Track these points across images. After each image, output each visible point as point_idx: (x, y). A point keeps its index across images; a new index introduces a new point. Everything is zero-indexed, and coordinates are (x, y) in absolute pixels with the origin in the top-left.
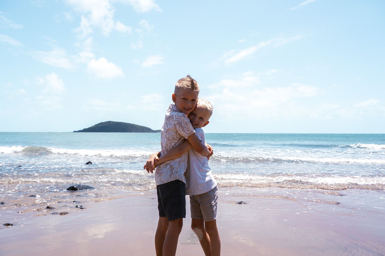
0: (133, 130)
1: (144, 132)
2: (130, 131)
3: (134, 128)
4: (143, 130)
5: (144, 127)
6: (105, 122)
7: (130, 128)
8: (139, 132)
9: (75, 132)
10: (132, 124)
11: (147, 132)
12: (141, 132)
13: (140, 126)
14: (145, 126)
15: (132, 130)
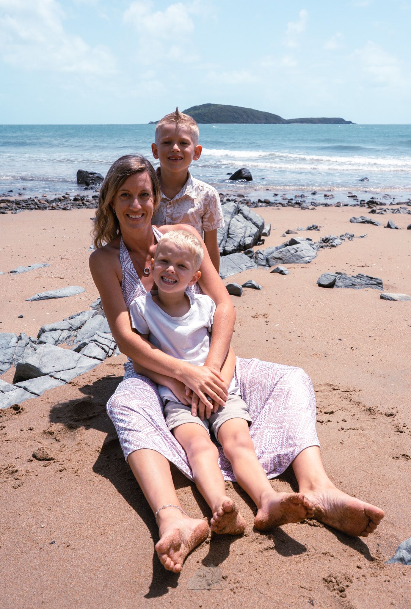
0: (249, 120)
1: (270, 123)
2: (245, 121)
3: (251, 116)
4: (266, 119)
5: (268, 113)
6: (200, 106)
7: (245, 117)
8: (261, 123)
9: (152, 123)
10: (248, 109)
11: (274, 123)
12: (264, 123)
13: (261, 112)
14: (270, 112)
15: (247, 120)
